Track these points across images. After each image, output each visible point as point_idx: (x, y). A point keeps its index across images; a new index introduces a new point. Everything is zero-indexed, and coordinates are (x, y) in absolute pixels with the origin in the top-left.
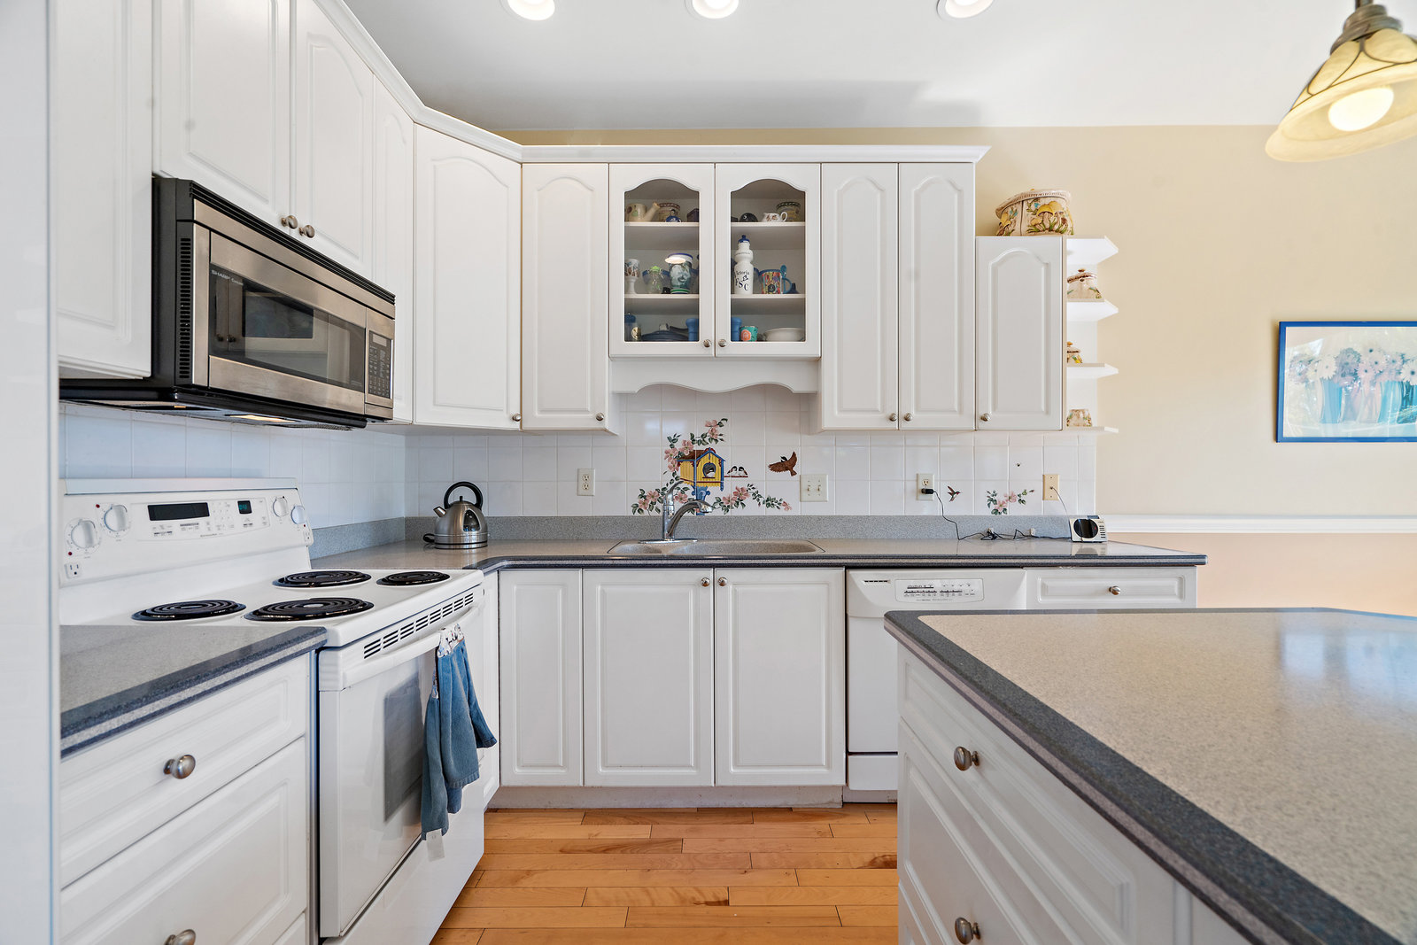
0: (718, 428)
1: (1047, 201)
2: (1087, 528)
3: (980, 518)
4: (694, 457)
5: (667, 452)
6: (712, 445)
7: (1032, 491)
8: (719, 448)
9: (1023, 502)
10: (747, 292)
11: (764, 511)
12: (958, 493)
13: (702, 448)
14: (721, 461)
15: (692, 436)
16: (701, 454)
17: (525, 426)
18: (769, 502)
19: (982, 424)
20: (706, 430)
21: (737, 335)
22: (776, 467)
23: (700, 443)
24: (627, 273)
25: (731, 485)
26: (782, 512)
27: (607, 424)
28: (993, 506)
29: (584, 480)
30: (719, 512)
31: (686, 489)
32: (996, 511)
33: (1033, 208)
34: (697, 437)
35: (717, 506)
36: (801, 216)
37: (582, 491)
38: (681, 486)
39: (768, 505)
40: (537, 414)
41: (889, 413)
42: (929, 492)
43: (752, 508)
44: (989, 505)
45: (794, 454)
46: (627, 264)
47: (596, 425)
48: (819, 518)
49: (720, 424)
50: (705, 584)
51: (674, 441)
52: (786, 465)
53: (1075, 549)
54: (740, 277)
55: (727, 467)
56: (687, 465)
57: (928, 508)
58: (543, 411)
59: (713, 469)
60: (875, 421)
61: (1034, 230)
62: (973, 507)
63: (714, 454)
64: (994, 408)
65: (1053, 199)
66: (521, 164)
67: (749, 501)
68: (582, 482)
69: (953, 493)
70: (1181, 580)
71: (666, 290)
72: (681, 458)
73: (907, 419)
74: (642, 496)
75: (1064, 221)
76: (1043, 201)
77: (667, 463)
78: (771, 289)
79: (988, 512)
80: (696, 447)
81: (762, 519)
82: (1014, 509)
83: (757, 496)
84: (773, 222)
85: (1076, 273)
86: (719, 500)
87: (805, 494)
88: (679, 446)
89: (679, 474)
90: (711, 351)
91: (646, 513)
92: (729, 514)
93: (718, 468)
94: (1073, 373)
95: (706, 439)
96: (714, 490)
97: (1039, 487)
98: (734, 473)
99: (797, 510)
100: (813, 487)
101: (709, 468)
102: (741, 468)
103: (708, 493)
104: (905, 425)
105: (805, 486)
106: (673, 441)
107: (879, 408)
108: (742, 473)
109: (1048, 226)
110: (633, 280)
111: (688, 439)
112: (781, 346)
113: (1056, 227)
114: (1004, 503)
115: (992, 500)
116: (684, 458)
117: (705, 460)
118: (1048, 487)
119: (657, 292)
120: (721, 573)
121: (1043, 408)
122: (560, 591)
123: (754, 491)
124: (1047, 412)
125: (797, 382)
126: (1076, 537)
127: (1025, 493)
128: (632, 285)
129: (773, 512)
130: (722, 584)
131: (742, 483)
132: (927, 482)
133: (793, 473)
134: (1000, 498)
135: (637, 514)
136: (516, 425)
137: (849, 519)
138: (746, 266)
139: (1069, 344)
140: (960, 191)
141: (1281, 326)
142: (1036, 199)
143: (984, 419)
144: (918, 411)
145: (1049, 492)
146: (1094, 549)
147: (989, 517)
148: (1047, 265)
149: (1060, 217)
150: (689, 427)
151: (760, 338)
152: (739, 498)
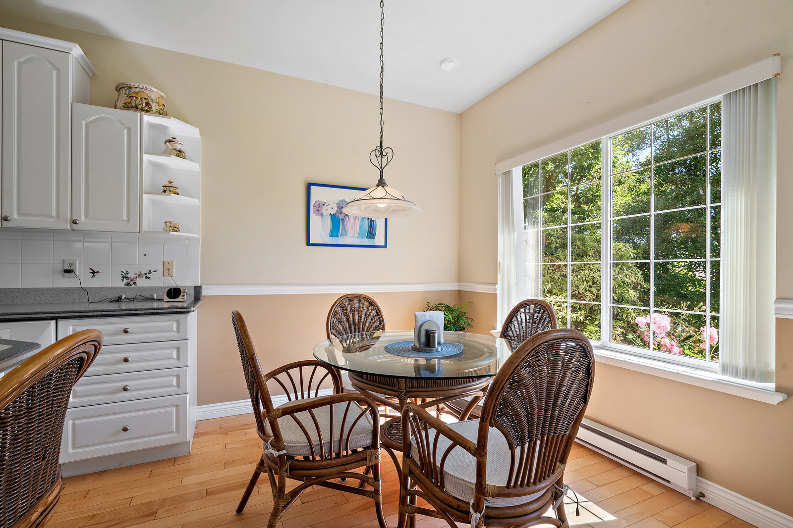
1: (137, 90)
2: (175, 293)
3: (116, 288)
7: (155, 271)
9: (149, 278)
12: (98, 272)
19: (74, 226)
28: (125, 281)
32: (128, 284)
33: (127, 92)
44: (123, 280)
53: (166, 305)
61: (127, 107)
62: (110, 280)
64: (86, 216)
65: (140, 90)
69: (94, 272)
70: (178, 322)
73: (6, 220)
75: (147, 104)
76: (133, 90)
79: (122, 284)
82: (142, 283)
85: (170, 139)
97: (160, 269)
104: (7, 224)
109: (134, 105)
113: (140, 107)
114: (134, 278)
115: (125, 277)
118: (167, 270)
121: (125, 218)
124: (128, 220)
126: (166, 298)
127: (150, 272)
132: (71, 265)
134: (131, 275)
139: (170, 182)
140: (58, 70)
141: (309, 185)
142: (130, 88)
143: (75, 223)
144: (19, 214)
145: (166, 272)
146: (176, 304)
147: (121, 288)
148: (129, 129)
149: (144, 101)
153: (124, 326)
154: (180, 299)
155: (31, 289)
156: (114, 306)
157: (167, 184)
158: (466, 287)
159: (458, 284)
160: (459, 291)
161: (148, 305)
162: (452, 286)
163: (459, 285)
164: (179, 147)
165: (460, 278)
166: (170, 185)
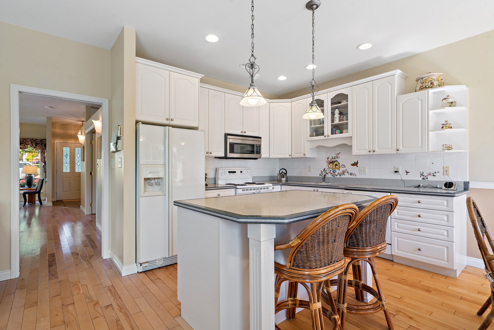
1: (426, 78)
2: (449, 185)
3: (417, 181)
4: (333, 162)
5: (327, 161)
6: (337, 159)
7: (438, 172)
9: (434, 176)
10: (337, 121)
11: (350, 176)
12: (409, 172)
13: (335, 160)
14: (339, 163)
15: (332, 157)
16: (334, 162)
17: (293, 157)
18: (351, 174)
19: (398, 152)
20: (336, 155)
21: (332, 133)
22: (353, 165)
23: (334, 159)
25: (342, 169)
26: (354, 177)
27: (306, 156)
28: (422, 177)
30: (338, 176)
32: (423, 179)
33: (421, 81)
35: (338, 175)
36: (347, 101)
38: (330, 170)
39: (351, 175)
41: (369, 150)
43: (346, 176)
44: (421, 176)
45: (357, 161)
47: (304, 156)
48: (364, 179)
49: (339, 154)
51: (328, 158)
52: (355, 164)
53: (444, 191)
54: (335, 118)
55: (340, 165)
56: (331, 164)
58: (295, 154)
61: (421, 89)
62: (415, 177)
63: (337, 161)
65: (428, 77)
66: (291, 102)
67: (346, 174)
68: (309, 169)
69: (407, 172)
70: (447, 201)
71: (320, 124)
72: (330, 163)
74: (321, 172)
75: (432, 83)
76: (424, 79)
77: (327, 164)
78: (342, 120)
79: (421, 179)
80: (333, 160)
81: (349, 178)
82: (431, 178)
83: (348, 172)
85: (446, 97)
86: (339, 173)
87: (360, 172)
88: (329, 160)
89: (329, 166)
92: (341, 177)
93: (338, 165)
95: (336, 158)
96: (337, 170)
97: (441, 171)
98: (342, 166)
99: (358, 176)
100: (363, 170)
101: (336, 165)
103: (336, 171)
104: (375, 153)
105: (360, 170)
108: (344, 166)
109: (424, 87)
113: (427, 87)
114: (426, 176)
115: (422, 175)
116: (331, 163)
117: (335, 163)
118: (446, 171)
120: (317, 189)
123: (347, 171)
125: (349, 143)
127: (435, 173)
129: (352, 177)
131: (344, 169)
132: (397, 169)
133: (357, 166)
134: (425, 174)
135: (320, 176)
136: (290, 157)
137: (373, 179)
139: (446, 122)
140: (391, 84)
142: (422, 78)
143: (398, 150)
144: (378, 149)
145: (445, 173)
146: (450, 192)
147: (420, 181)
149: (430, 83)
150: (332, 155)
151: (341, 133)
152: (343, 173)
153: (418, 199)
154: (452, 188)
155: (383, 179)
156: (417, 189)
157: (444, 123)
161: (435, 190)
164: (451, 100)
166: (446, 123)
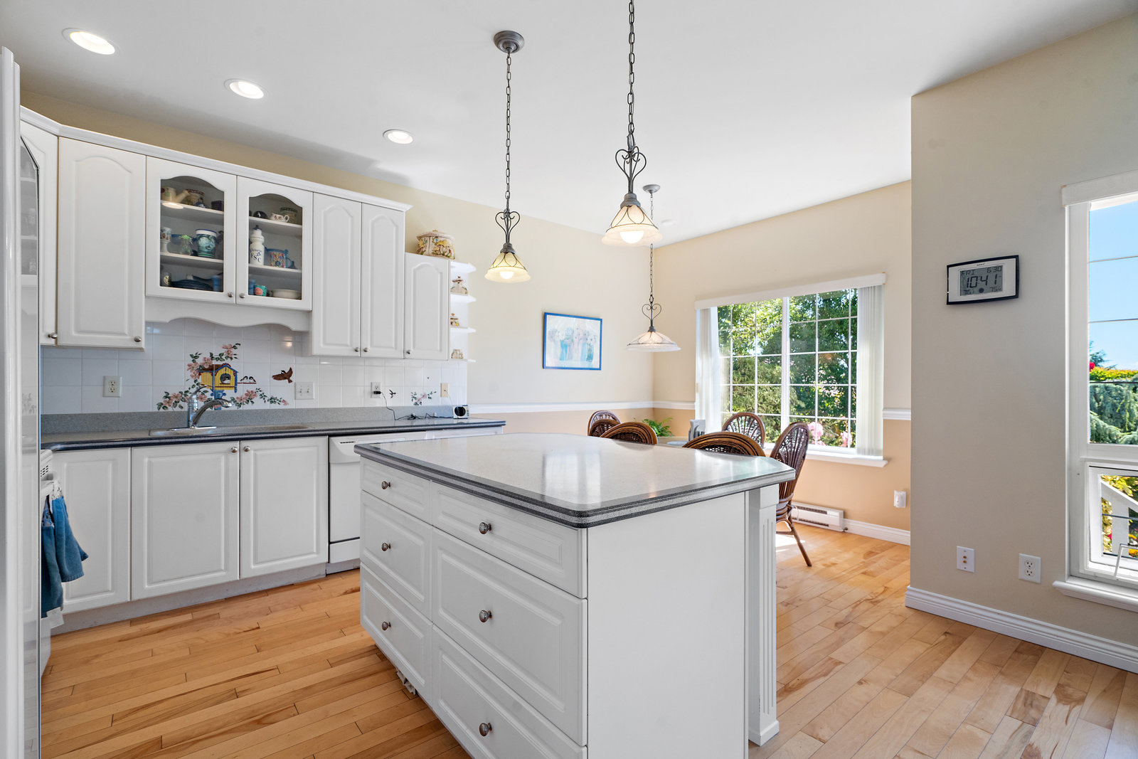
0: (233, 350)
1: (442, 239)
2: (461, 411)
3: (409, 408)
4: (212, 369)
5: (189, 365)
6: (228, 361)
7: (435, 392)
8: (233, 364)
9: (430, 398)
10: (260, 263)
11: (268, 406)
12: (395, 393)
13: (220, 363)
14: (235, 373)
15: (211, 355)
16: (218, 367)
17: (61, 343)
18: (272, 400)
19: (407, 356)
20: (223, 351)
21: (253, 291)
22: (277, 377)
23: (217, 359)
24: (162, 236)
25: (242, 390)
26: (282, 406)
27: (143, 344)
28: (414, 401)
29: (110, 386)
30: (232, 407)
31: (206, 392)
32: (416, 404)
33: (435, 241)
34: (216, 355)
35: (232, 403)
36: (299, 220)
37: (108, 392)
38: (202, 390)
39: (272, 402)
40: (74, 334)
41: (355, 347)
42: (379, 393)
43: (259, 404)
44: (412, 400)
45: (291, 369)
46: (162, 231)
47: (135, 345)
48: (308, 410)
49: (235, 348)
50: (234, 451)
52: (285, 376)
53: (455, 422)
54: (255, 253)
55: (240, 377)
56: (208, 375)
57: (378, 402)
58: (80, 332)
59: (229, 378)
60: (346, 351)
61: (435, 254)
62: (403, 402)
63: (230, 367)
64: (414, 347)
65: (445, 238)
66: (58, 136)
67: (257, 400)
68: (108, 387)
69: (392, 394)
71: (195, 254)
72: (202, 370)
73: (365, 351)
74: (166, 397)
75: (450, 251)
76: (439, 239)
77: (189, 373)
78: (277, 264)
79: (412, 404)
80: (214, 362)
81: (267, 411)
82: (426, 402)
83: (263, 396)
84: (279, 221)
85: (457, 278)
86: (233, 399)
87: (298, 395)
88: (200, 361)
89: (199, 381)
90: (233, 300)
91: (170, 409)
92: (241, 408)
93: (233, 377)
94: (453, 330)
95: (224, 357)
96: (229, 392)
97: (439, 390)
98: (245, 381)
99: (292, 405)
100: (304, 390)
101: (225, 377)
102: (251, 378)
103: (224, 394)
104: (364, 354)
105: (298, 390)
106: (195, 357)
107: (349, 343)
108: (252, 381)
109: (442, 253)
110: (166, 242)
111: (208, 356)
112: (283, 301)
113: (446, 254)
114: (420, 399)
115: (414, 397)
116: (205, 370)
117: (222, 372)
118: (444, 390)
119: (186, 253)
120: (245, 444)
121: (439, 348)
122: (111, 465)
123: (261, 393)
124: (441, 350)
125: (295, 324)
126: (455, 416)
127: (431, 393)
128: (165, 246)
129: (275, 406)
130: (246, 450)
131: (252, 388)
132: (377, 387)
133: (290, 381)
134: (418, 396)
135: (162, 410)
136: (52, 342)
137: (329, 410)
138: (259, 246)
139: (453, 315)
140: (397, 226)
141: (545, 315)
142: (437, 237)
143: (409, 353)
144: (372, 346)
145: (444, 393)
146: (465, 421)
147: (412, 407)
148: (441, 273)
149: (448, 249)
150: (209, 348)
151: (269, 294)
152: (249, 398)
154: (465, 416)
155: (349, 408)
156: (408, 423)
158: (661, 405)
159: (652, 402)
160: (654, 409)
162: (647, 404)
163: (654, 404)
165: (654, 397)
